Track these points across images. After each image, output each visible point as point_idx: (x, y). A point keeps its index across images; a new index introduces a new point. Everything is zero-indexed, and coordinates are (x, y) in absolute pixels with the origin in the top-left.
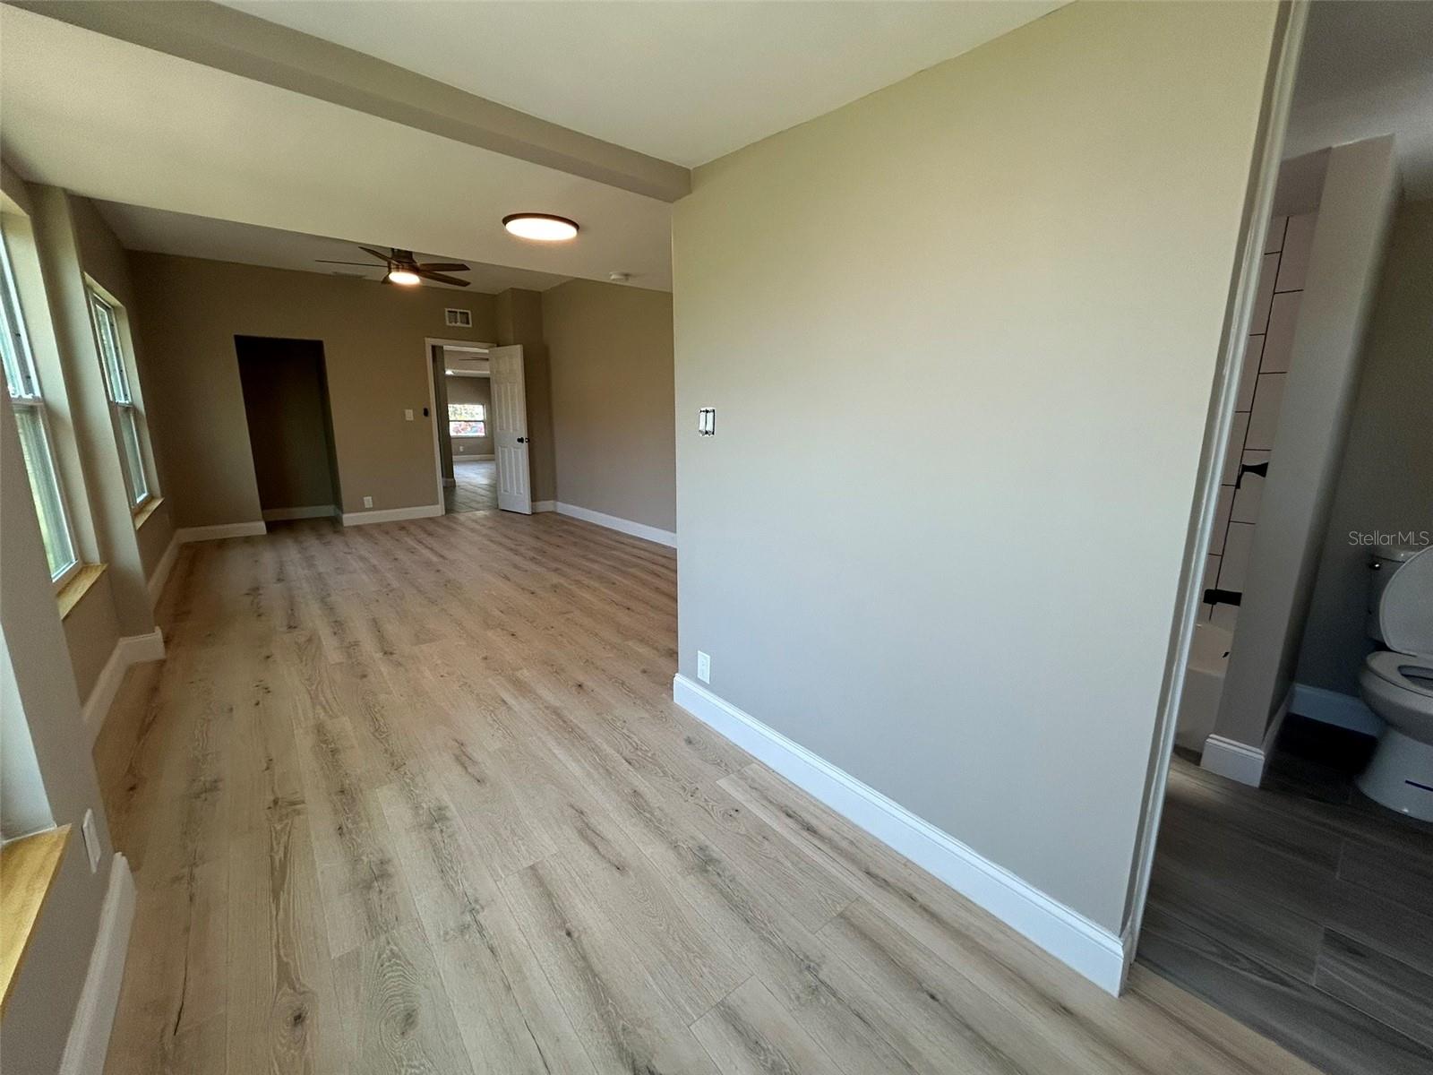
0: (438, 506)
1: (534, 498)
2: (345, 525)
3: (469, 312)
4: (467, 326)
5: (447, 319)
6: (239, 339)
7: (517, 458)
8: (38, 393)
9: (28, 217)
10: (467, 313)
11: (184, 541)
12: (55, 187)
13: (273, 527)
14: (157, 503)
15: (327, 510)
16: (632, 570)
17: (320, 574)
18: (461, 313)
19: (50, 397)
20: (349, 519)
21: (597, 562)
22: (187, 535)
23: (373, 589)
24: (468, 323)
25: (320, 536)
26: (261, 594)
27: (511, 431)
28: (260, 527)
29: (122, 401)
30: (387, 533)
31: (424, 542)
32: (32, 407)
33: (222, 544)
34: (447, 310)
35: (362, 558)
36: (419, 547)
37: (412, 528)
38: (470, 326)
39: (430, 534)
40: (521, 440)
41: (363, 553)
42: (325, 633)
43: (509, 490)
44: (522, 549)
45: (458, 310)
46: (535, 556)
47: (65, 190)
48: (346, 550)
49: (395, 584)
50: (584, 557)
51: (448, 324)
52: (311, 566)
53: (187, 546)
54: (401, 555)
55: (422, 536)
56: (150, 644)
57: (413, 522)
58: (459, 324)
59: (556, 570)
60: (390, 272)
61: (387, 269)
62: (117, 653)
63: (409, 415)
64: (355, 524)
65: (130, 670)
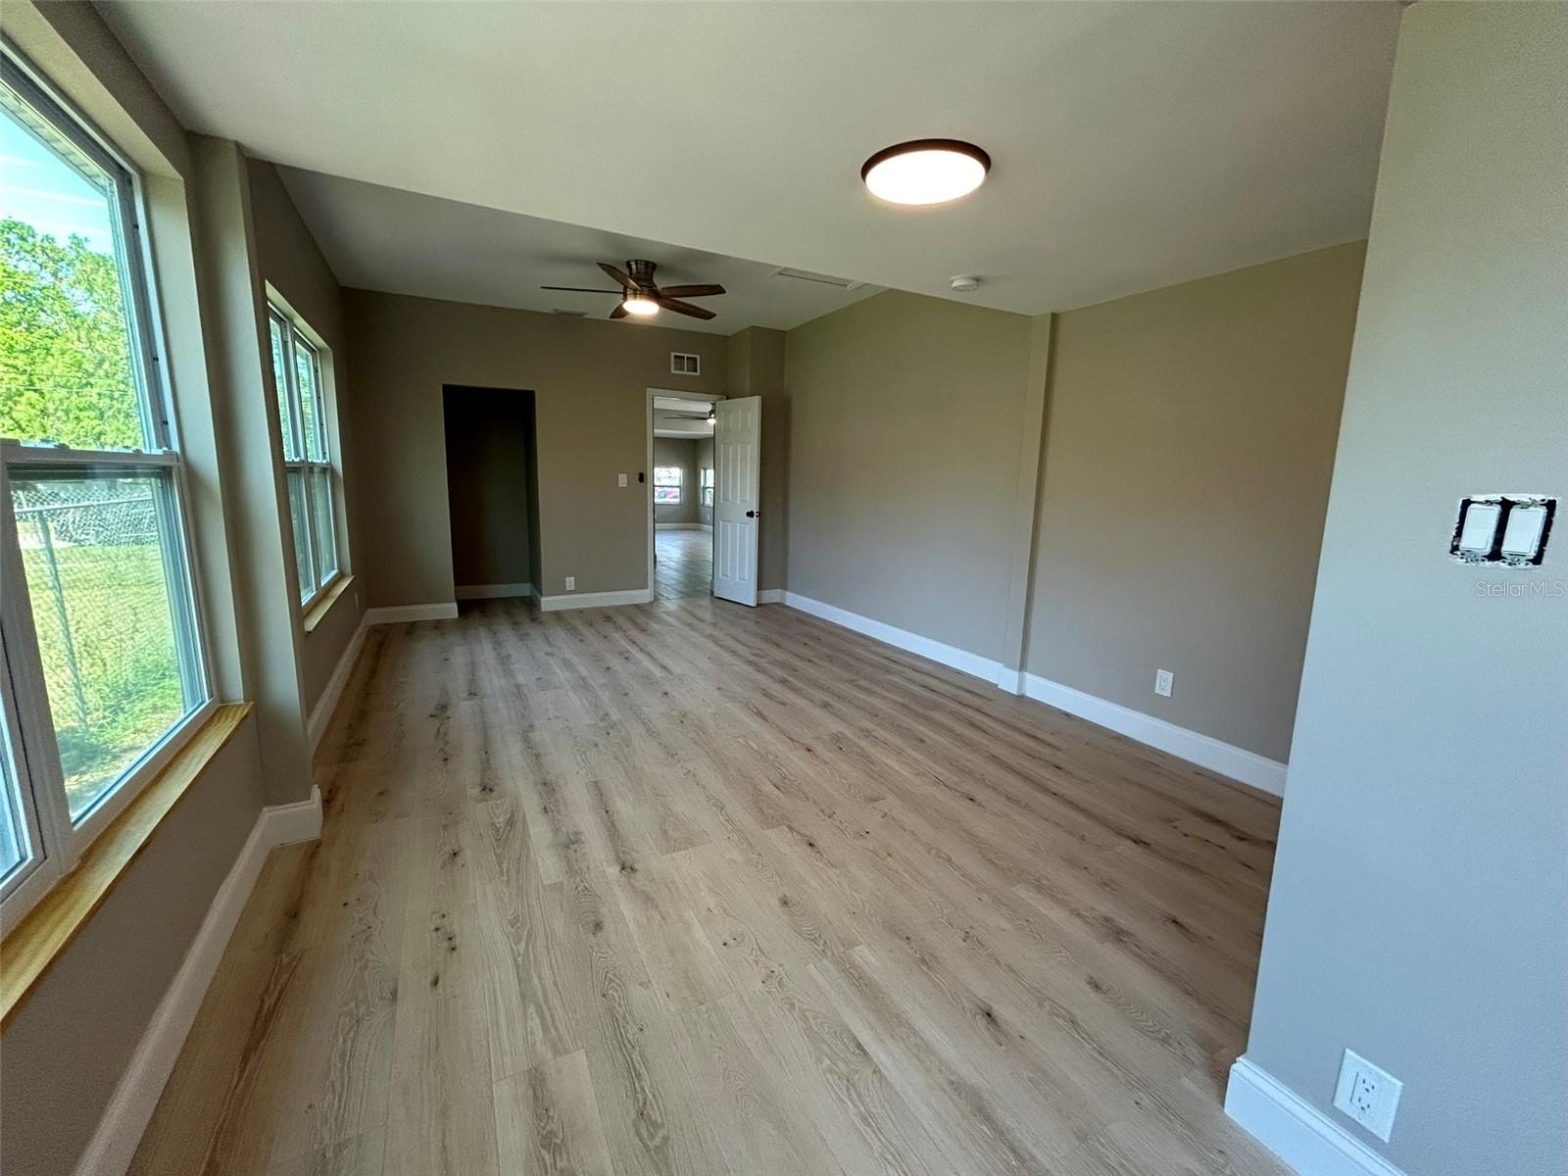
0: (647, 591)
1: (761, 586)
2: (543, 610)
3: (698, 357)
4: (694, 374)
5: (673, 365)
6: (447, 389)
7: (742, 537)
8: (176, 447)
9: (182, 179)
10: (696, 359)
11: (372, 624)
12: (226, 141)
13: (466, 608)
14: (345, 584)
15: (524, 589)
16: (935, 715)
17: (518, 687)
18: (688, 358)
19: (193, 453)
20: (548, 603)
21: (874, 693)
22: (376, 616)
23: (588, 723)
24: (696, 371)
25: (516, 625)
26: (448, 718)
27: (738, 501)
28: (451, 610)
29: (319, 460)
30: (591, 625)
31: (638, 642)
32: (164, 468)
33: (412, 629)
34: (673, 354)
35: (567, 664)
36: (634, 651)
37: (621, 620)
38: (698, 374)
39: (643, 631)
40: (750, 514)
41: (569, 655)
42: (530, 803)
43: (729, 574)
44: (763, 662)
45: (686, 355)
46: (786, 677)
47: (239, 147)
48: (550, 650)
49: (615, 715)
50: (851, 682)
51: (673, 371)
52: (508, 673)
53: (375, 630)
54: (616, 663)
55: (634, 633)
56: (302, 816)
57: (620, 610)
58: (685, 373)
59: (825, 705)
60: (625, 299)
61: (622, 296)
62: (255, 836)
63: (623, 480)
64: (553, 609)
65: (272, 859)
